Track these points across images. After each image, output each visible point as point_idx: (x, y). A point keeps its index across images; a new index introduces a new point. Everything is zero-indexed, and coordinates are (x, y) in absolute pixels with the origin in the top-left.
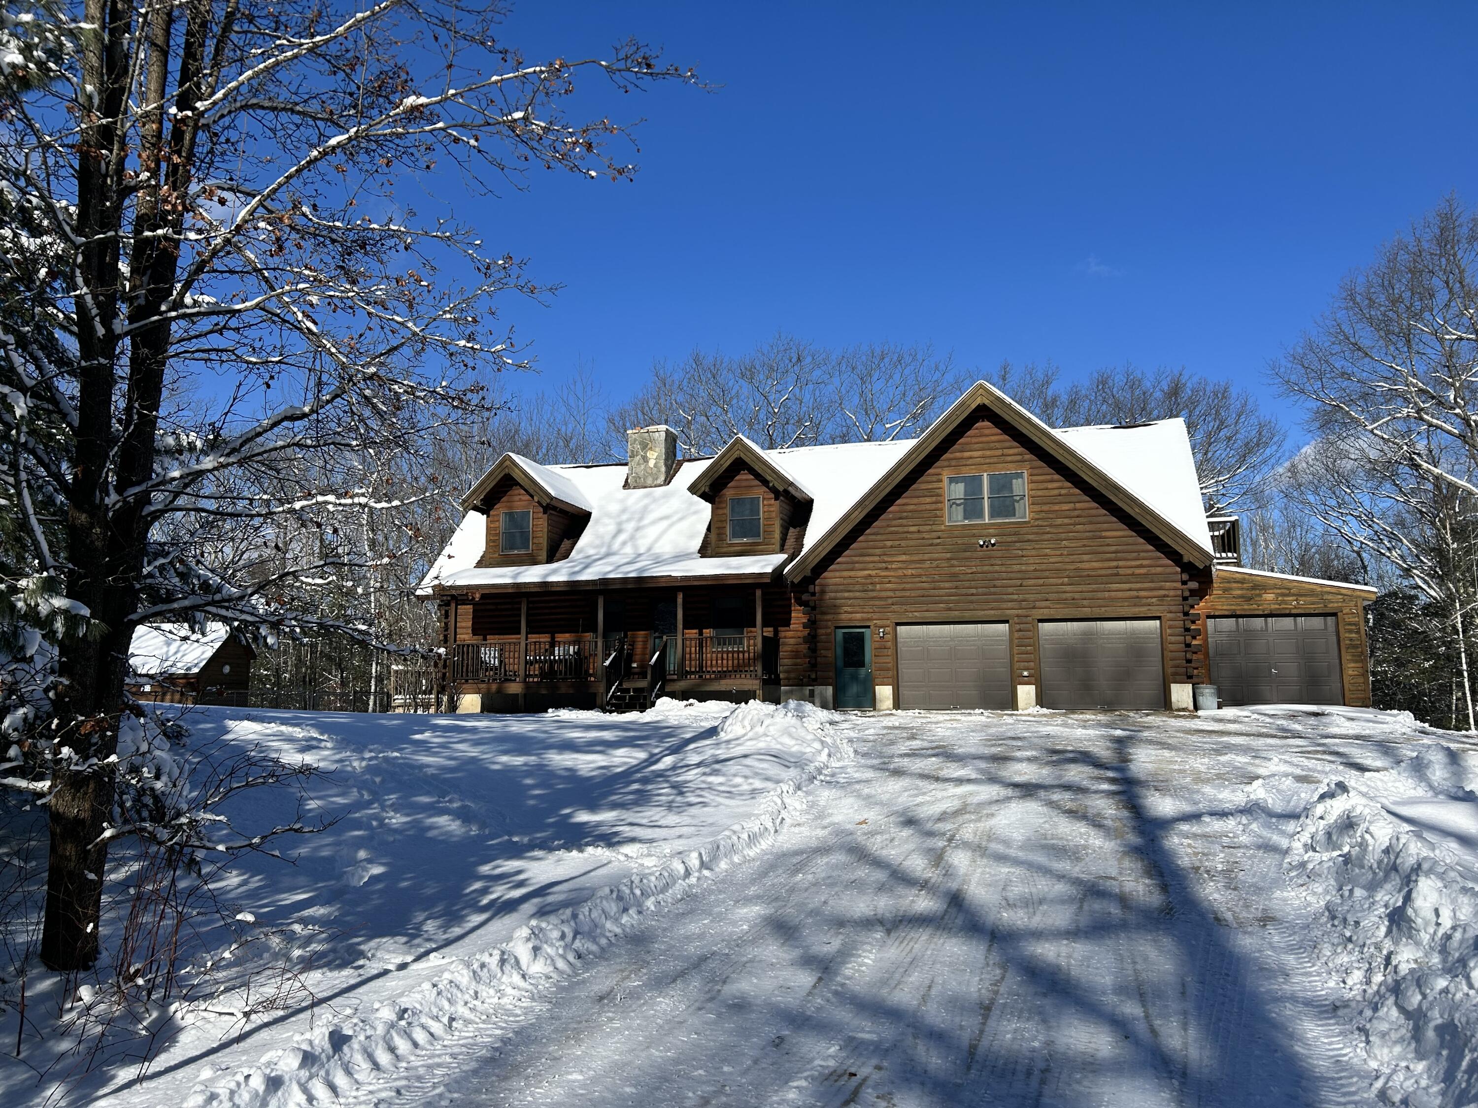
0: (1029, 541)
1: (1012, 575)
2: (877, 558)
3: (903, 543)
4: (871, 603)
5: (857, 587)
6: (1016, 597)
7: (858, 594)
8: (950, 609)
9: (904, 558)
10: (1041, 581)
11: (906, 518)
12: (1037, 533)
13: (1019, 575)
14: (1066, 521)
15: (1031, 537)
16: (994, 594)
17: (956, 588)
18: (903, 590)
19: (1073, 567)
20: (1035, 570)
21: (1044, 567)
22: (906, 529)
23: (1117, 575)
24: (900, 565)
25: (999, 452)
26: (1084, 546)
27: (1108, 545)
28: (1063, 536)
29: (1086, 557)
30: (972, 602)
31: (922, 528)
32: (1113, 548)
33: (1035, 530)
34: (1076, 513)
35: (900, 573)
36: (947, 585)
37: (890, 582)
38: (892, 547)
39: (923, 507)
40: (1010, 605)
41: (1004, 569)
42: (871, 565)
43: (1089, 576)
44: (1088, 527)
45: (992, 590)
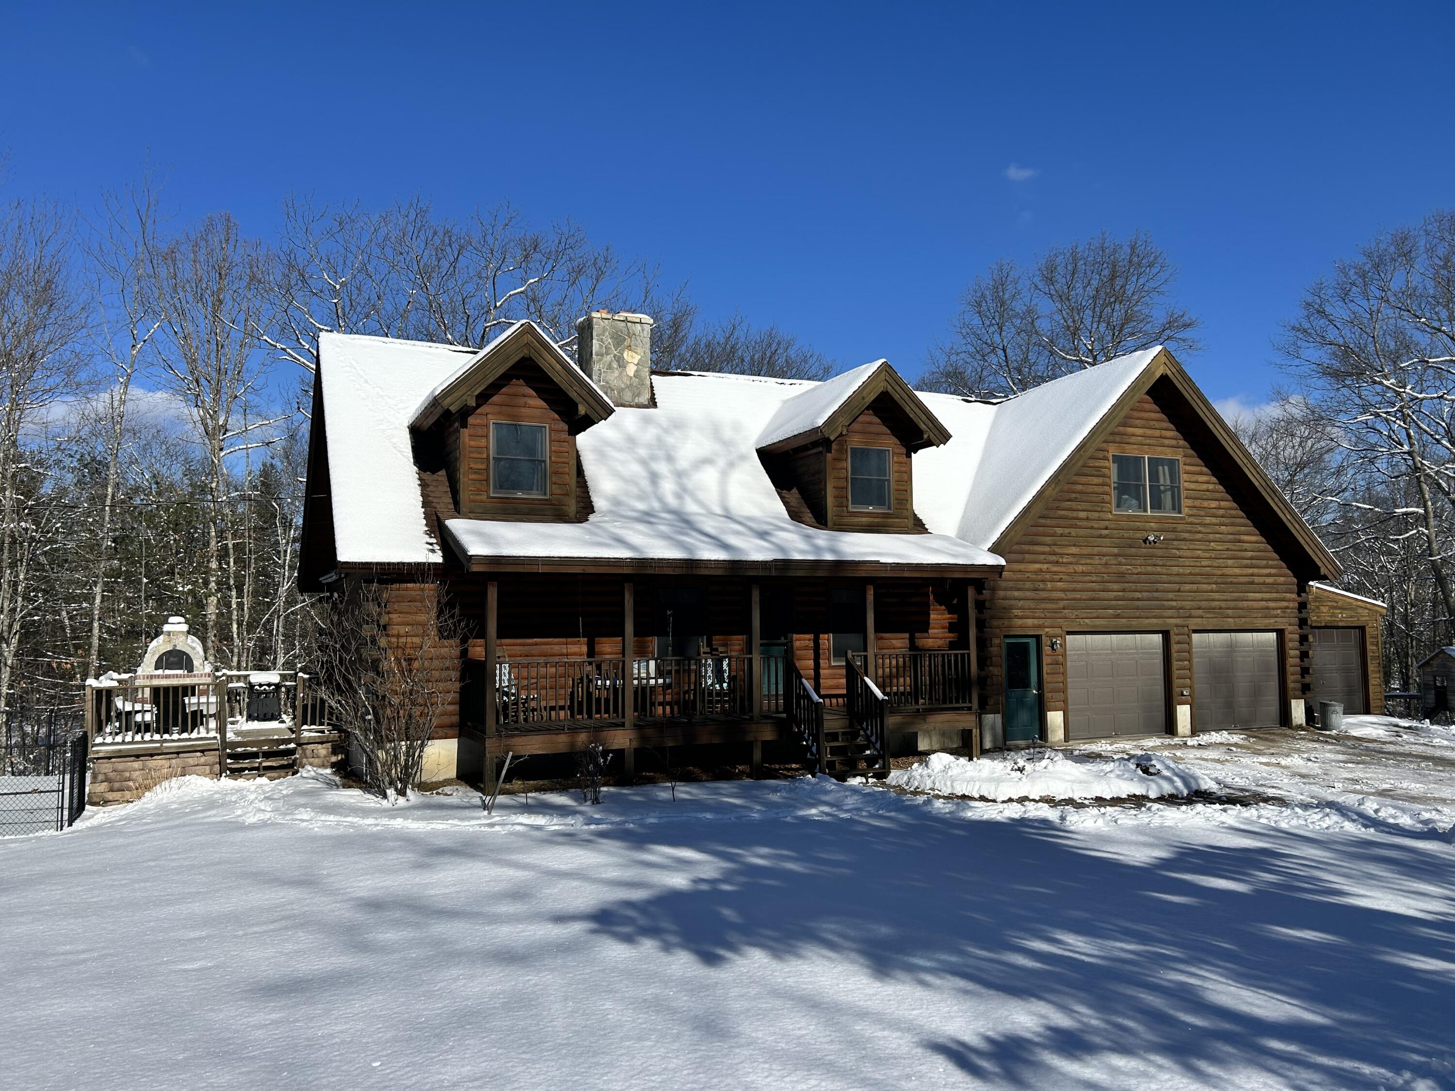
0: (1184, 540)
1: (1173, 579)
2: (1047, 549)
3: (1073, 532)
4: (1043, 606)
5: (1028, 585)
6: (1174, 603)
7: (1028, 594)
8: (1117, 616)
9: (1074, 550)
10: (1195, 587)
11: (1075, 500)
12: (1190, 532)
13: (1177, 579)
14: (1214, 520)
15: (1186, 535)
16: (1157, 599)
17: (1124, 590)
18: (1074, 590)
19: (1220, 572)
20: (1190, 574)
21: (1197, 570)
22: (1075, 514)
23: (1252, 583)
24: (1071, 559)
25: (1157, 433)
26: (1228, 550)
27: (1246, 550)
28: (1211, 536)
29: (1230, 562)
30: (1138, 608)
31: (1090, 514)
32: (1250, 554)
33: (1189, 527)
34: (1221, 512)
35: (1071, 569)
36: (1115, 586)
37: (1060, 580)
38: (1062, 535)
39: (1090, 489)
40: (1170, 612)
41: (1164, 571)
42: (1042, 557)
43: (1231, 583)
44: (1230, 529)
45: (1156, 595)
